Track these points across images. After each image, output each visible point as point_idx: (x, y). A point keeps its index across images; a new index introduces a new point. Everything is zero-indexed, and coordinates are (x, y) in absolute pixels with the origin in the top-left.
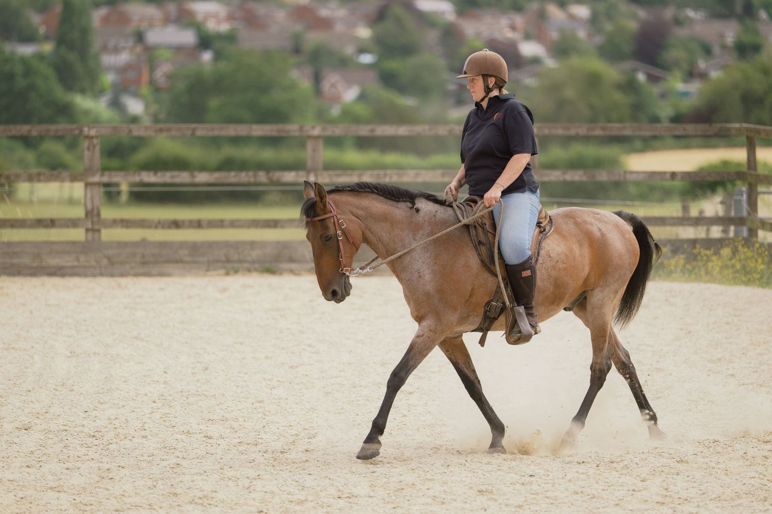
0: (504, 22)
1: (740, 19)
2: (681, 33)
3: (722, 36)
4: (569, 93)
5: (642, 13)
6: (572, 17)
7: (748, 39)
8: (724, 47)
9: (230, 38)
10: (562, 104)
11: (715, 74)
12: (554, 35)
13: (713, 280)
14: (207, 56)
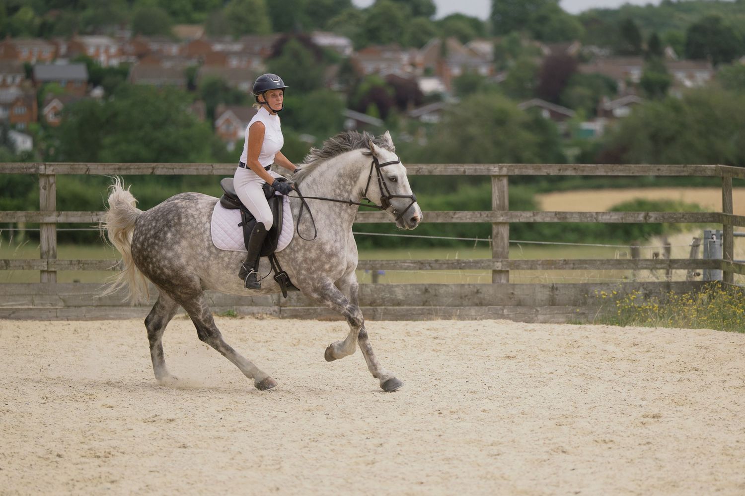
0: (405, 58)
1: (647, 56)
2: (586, 69)
3: (627, 74)
4: (473, 130)
5: (546, 50)
6: (474, 53)
7: (654, 76)
8: (629, 84)
9: (123, 72)
10: (466, 141)
11: (620, 112)
12: (456, 71)
13: (689, 325)
14: (98, 92)
